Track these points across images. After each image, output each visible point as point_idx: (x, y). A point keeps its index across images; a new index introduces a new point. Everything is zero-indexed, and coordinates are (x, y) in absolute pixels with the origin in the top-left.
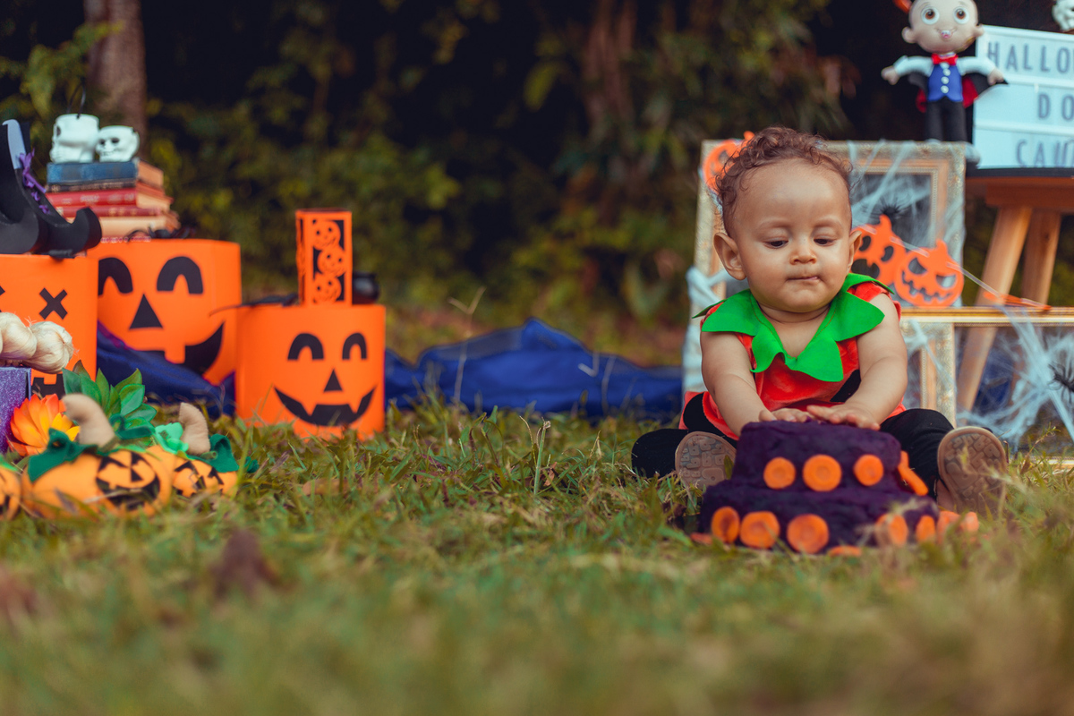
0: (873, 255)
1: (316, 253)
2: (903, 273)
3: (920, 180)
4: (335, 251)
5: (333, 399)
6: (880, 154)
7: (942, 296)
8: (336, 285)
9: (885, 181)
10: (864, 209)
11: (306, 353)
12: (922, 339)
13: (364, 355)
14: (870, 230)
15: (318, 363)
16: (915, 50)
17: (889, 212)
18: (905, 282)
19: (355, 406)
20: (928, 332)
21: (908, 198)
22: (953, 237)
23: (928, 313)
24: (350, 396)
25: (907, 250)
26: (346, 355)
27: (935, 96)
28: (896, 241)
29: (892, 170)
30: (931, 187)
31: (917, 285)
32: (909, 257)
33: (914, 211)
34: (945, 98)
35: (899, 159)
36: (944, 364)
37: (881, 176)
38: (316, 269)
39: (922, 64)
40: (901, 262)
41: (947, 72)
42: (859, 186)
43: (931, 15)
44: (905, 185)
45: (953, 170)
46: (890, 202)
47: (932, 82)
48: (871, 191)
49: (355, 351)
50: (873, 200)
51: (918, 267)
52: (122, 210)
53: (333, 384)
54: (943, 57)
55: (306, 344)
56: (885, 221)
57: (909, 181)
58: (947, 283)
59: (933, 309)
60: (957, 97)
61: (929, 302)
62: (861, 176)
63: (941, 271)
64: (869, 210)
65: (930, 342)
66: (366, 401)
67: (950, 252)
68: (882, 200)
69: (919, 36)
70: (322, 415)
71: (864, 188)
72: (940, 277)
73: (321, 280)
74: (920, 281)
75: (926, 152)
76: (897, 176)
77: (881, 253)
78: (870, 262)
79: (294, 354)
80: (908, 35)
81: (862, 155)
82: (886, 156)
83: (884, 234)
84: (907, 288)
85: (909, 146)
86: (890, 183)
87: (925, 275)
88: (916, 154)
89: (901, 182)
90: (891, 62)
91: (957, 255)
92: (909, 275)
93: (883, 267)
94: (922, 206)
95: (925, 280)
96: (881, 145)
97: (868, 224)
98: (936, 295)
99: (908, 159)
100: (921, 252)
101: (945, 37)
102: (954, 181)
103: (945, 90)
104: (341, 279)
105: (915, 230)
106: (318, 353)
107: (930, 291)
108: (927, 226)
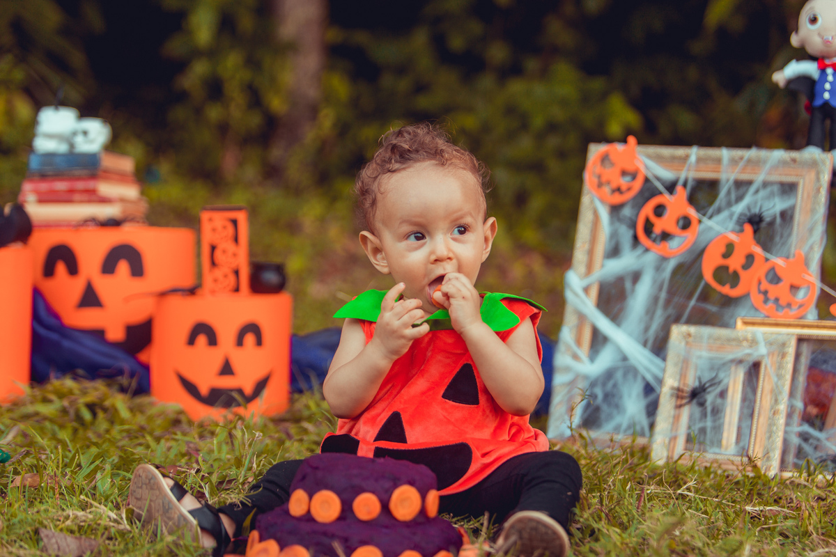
0: (735, 263)
1: (213, 248)
2: (760, 283)
3: (788, 189)
4: (230, 247)
5: (226, 382)
6: (749, 161)
7: (795, 307)
8: (232, 278)
9: (752, 189)
10: (731, 216)
11: (202, 340)
12: (762, 350)
13: (259, 342)
14: (733, 237)
15: (213, 350)
16: (802, 54)
17: (755, 221)
18: (760, 292)
19: (248, 390)
20: (770, 344)
21: (773, 207)
22: (811, 248)
23: (777, 325)
24: (245, 380)
25: (767, 260)
26: (240, 342)
27: (818, 102)
28: (757, 250)
29: (760, 178)
30: (796, 197)
31: (771, 296)
32: (768, 266)
33: (778, 220)
34: (826, 103)
35: (768, 166)
36: (780, 377)
37: (750, 183)
38: (213, 264)
39: (809, 68)
40: (759, 270)
41: (830, 78)
42: (729, 192)
43: (814, 20)
44: (772, 195)
45: (818, 179)
46: (756, 210)
47: (818, 87)
48: (740, 198)
49: (250, 339)
50: (739, 208)
51: (775, 278)
52: (85, 197)
53: (227, 369)
54: (827, 62)
55: (203, 332)
56: (748, 229)
57: (776, 188)
58: (801, 295)
59: (781, 321)
61: (781, 313)
62: (730, 184)
63: (796, 282)
64: (735, 217)
65: (770, 354)
66: (261, 385)
67: (806, 262)
68: (749, 208)
69: (804, 41)
70: (216, 398)
71: (733, 196)
72: (794, 288)
73: (218, 273)
74: (774, 291)
75: (794, 161)
76: (765, 184)
77: (742, 260)
78: (731, 270)
79: (191, 341)
80: (795, 40)
81: (734, 162)
82: (755, 164)
83: (746, 242)
84: (761, 297)
85: (779, 154)
86: (757, 191)
87: (781, 284)
88: (783, 163)
89: (769, 189)
91: (814, 267)
92: (765, 285)
93: (744, 275)
94: (787, 216)
95: (780, 290)
96: (753, 153)
97: (733, 231)
98: (789, 305)
99: (775, 167)
100: (778, 261)
101: (826, 42)
102: (818, 190)
103: (827, 96)
104: (237, 273)
105: (777, 239)
106: (213, 341)
107: (783, 302)
108: (790, 235)
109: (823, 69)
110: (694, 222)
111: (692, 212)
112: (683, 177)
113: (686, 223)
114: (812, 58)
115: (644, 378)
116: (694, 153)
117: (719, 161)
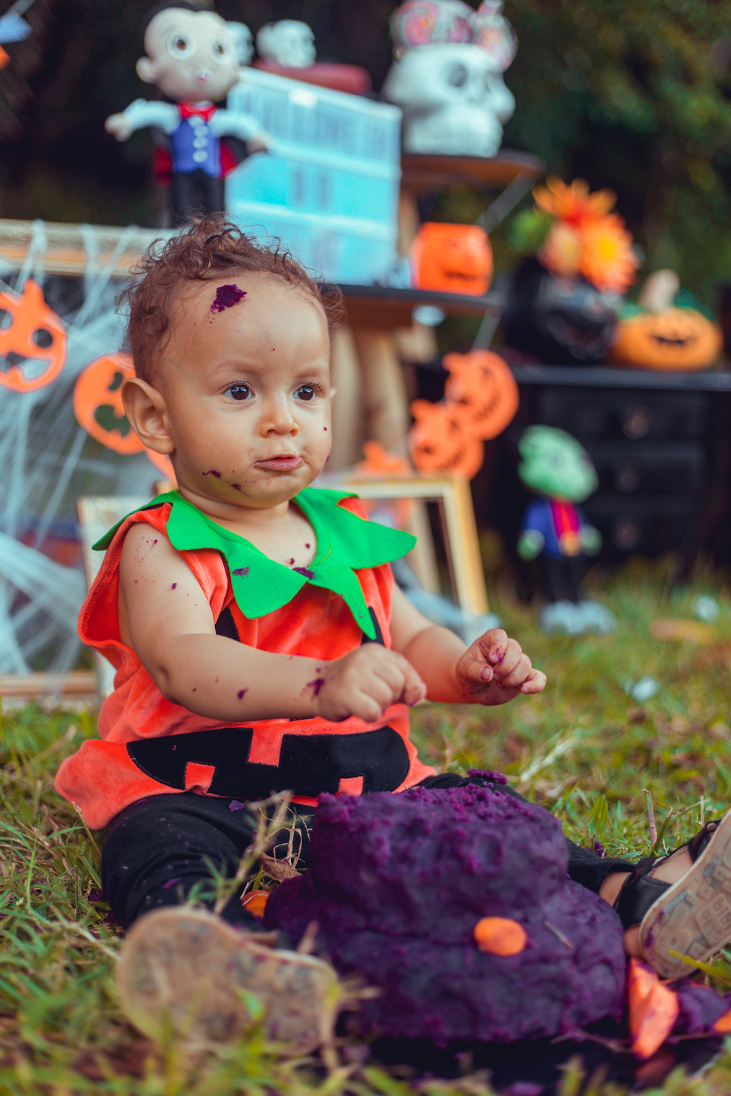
6: (128, 248)
27: (185, 167)
34: (199, 168)
39: (163, 114)
42: (101, 294)
43: (182, 44)
47: (179, 145)
54: (193, 107)
60: (214, 168)
62: (103, 282)
69: (163, 75)
71: (109, 298)
80: (145, 70)
81: (108, 247)
90: (120, 108)
96: (130, 235)
101: (198, 80)
103: (199, 157)
109: (185, 117)
110: (57, 339)
111: (52, 322)
112: (27, 267)
113: (45, 339)
114: (170, 100)
115: (10, 584)
116: (39, 231)
117: (79, 245)
